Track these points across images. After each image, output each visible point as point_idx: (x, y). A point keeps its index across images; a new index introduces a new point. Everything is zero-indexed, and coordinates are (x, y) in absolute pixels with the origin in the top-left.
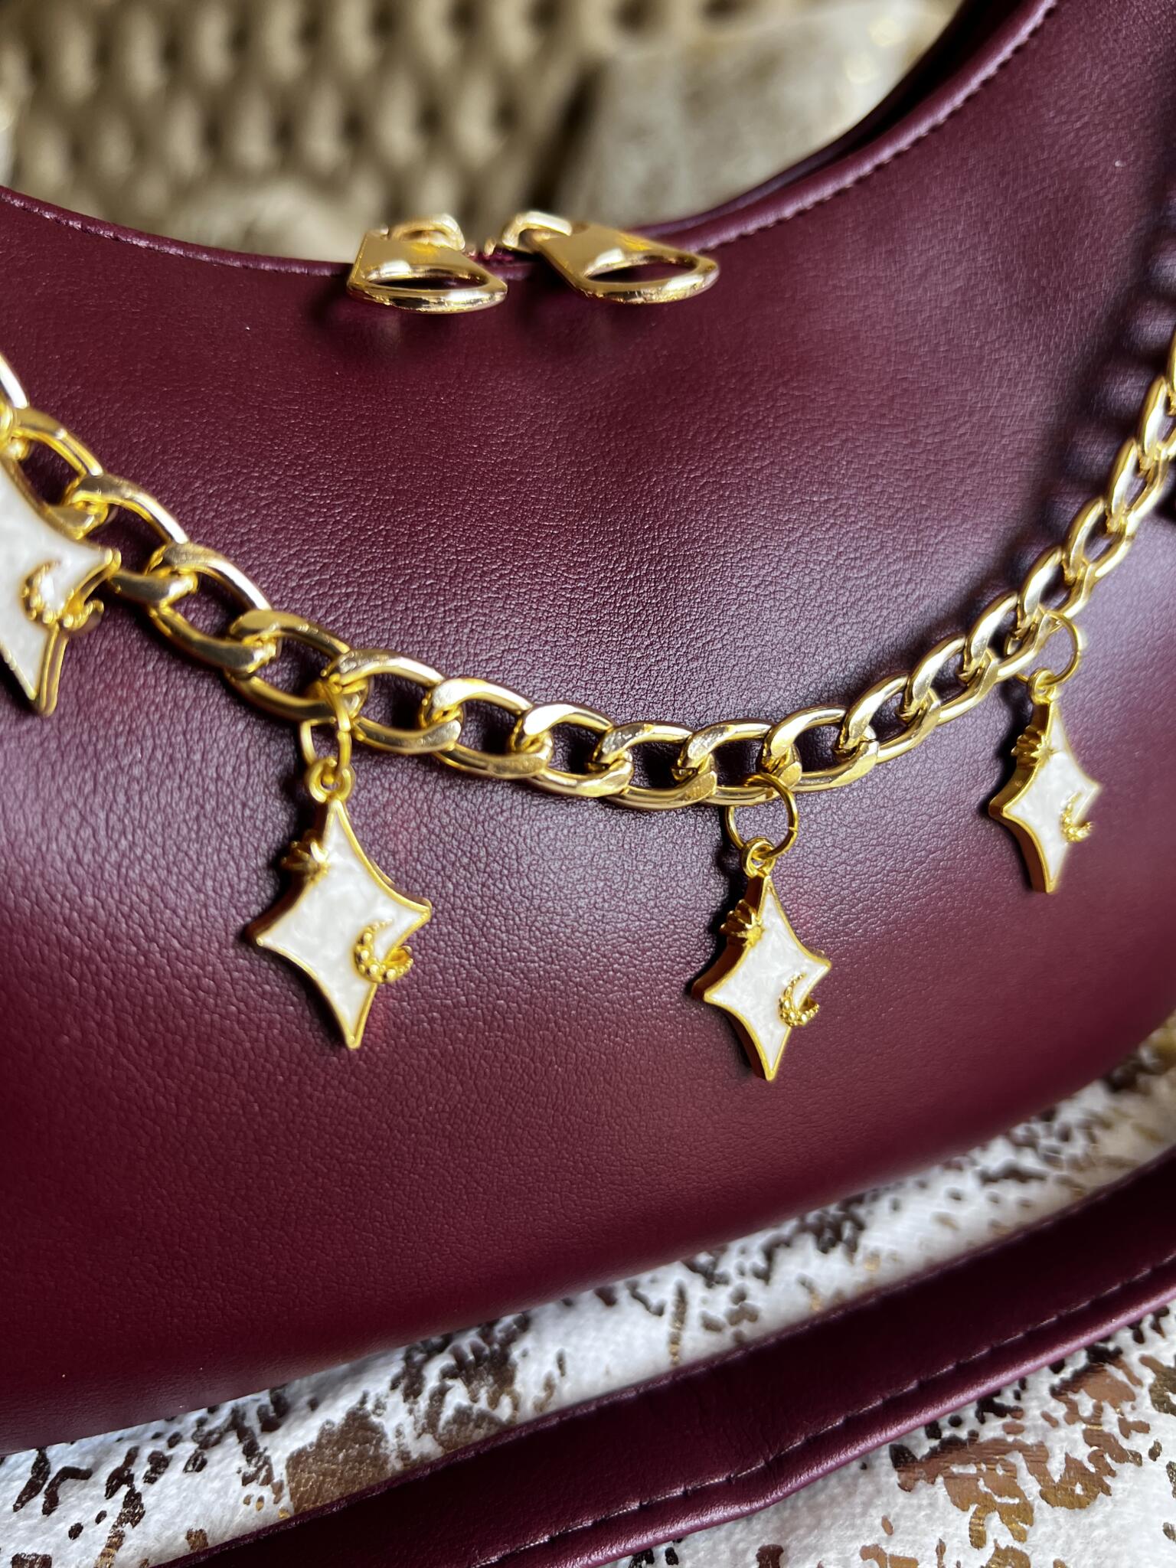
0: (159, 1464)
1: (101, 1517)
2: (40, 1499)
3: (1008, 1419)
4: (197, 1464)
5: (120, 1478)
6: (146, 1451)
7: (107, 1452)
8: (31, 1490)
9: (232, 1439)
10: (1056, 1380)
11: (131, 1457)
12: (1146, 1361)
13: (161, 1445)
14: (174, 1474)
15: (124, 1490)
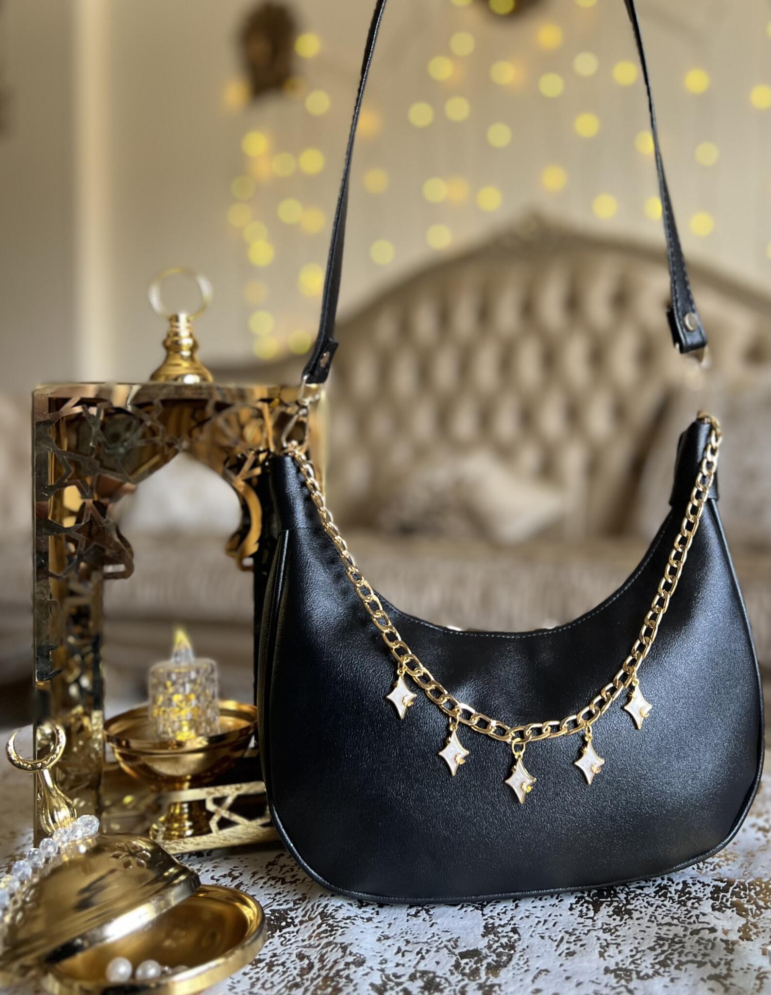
0: (428, 951)
1: (415, 958)
2: (400, 954)
3: (636, 965)
4: (437, 951)
5: (418, 953)
6: (425, 948)
7: (416, 948)
8: (398, 952)
9: (445, 949)
10: (653, 962)
11: (421, 949)
12: (678, 961)
13: (428, 948)
14: (432, 953)
15: (420, 955)
